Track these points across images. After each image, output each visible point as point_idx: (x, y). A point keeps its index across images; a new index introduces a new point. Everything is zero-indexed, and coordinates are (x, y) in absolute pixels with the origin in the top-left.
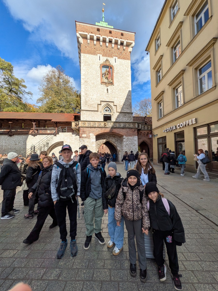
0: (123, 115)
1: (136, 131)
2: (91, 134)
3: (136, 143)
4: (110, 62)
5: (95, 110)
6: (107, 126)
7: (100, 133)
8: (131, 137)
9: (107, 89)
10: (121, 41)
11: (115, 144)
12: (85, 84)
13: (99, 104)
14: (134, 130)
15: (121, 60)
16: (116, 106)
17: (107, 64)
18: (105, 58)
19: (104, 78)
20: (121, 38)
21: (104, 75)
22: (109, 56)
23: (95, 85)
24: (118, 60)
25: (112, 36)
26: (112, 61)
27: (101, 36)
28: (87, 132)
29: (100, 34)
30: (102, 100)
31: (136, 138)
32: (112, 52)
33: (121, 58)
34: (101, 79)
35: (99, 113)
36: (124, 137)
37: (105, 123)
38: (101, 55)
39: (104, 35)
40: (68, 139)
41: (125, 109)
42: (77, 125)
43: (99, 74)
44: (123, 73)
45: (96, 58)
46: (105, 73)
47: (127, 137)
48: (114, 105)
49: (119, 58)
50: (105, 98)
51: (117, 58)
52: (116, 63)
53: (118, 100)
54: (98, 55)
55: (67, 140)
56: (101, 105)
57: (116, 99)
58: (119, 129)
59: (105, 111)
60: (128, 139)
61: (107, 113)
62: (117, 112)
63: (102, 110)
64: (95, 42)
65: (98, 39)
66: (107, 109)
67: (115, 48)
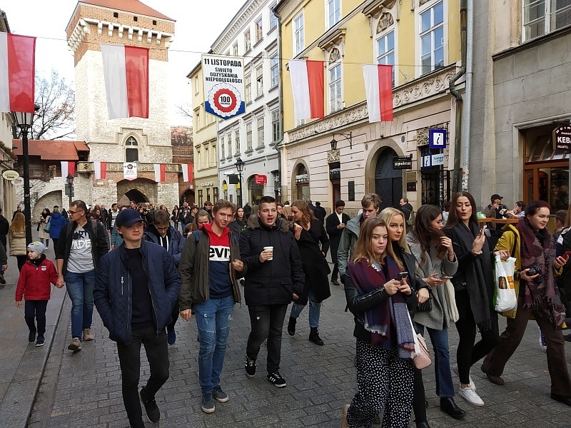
0: (157, 150)
1: (177, 176)
2: (110, 181)
3: (177, 193)
5: (113, 142)
7: (123, 179)
8: (168, 184)
10: (152, 33)
11: (145, 194)
13: (118, 134)
14: (173, 175)
16: (146, 136)
20: (153, 29)
25: (138, 26)
27: (121, 24)
29: (118, 22)
30: (125, 126)
31: (176, 185)
35: (119, 146)
36: (158, 185)
39: (126, 24)
41: (160, 141)
42: (87, 167)
47: (163, 185)
48: (143, 135)
53: (149, 126)
56: (122, 134)
57: (145, 124)
59: (128, 143)
60: (164, 187)
61: (132, 147)
62: (148, 145)
63: (124, 142)
64: (110, 33)
65: (116, 28)
66: (132, 141)
67: (144, 41)
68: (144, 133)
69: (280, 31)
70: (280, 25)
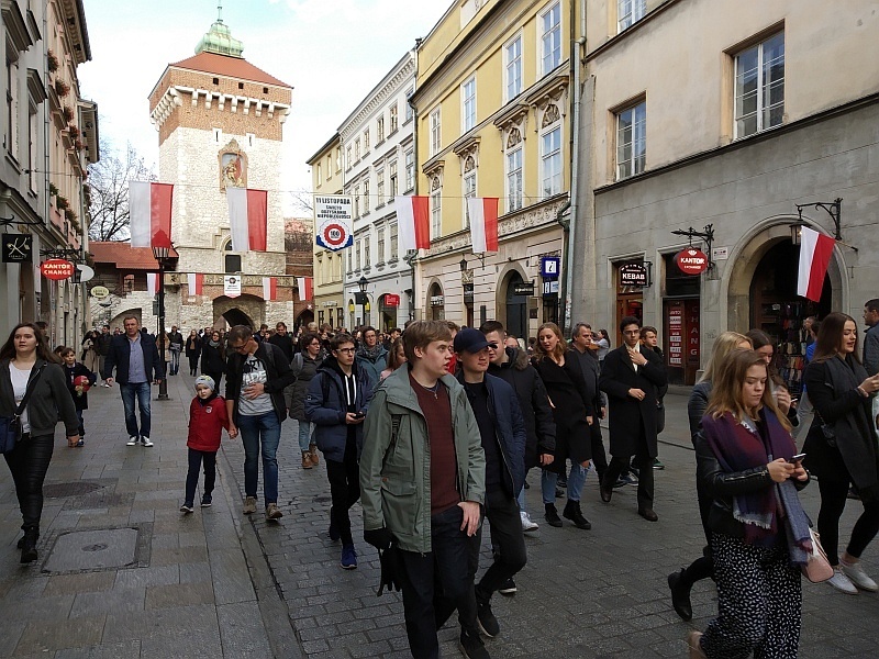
1: (291, 292)
2: (204, 297)
4: (239, 145)
5: (208, 247)
7: (221, 295)
8: (280, 303)
10: (262, 103)
13: (216, 236)
14: (286, 291)
15: (262, 140)
17: (234, 150)
18: (230, 137)
19: (227, 178)
20: (263, 98)
21: (225, 173)
22: (237, 133)
24: (256, 142)
25: (244, 95)
26: (243, 142)
27: (222, 93)
29: (218, 91)
30: (222, 227)
31: (290, 304)
32: (244, 124)
33: (263, 138)
34: (221, 182)
35: (216, 252)
36: (267, 303)
37: (230, 276)
38: (220, 131)
39: (228, 93)
43: (217, 172)
44: (266, 168)
45: (209, 136)
46: (229, 168)
47: (273, 303)
49: (258, 136)
51: (253, 136)
52: (252, 147)
54: (215, 130)
55: (150, 306)
56: (220, 236)
59: (228, 247)
61: (233, 253)
63: (222, 246)
64: (208, 105)
65: (216, 98)
67: (251, 115)
69: (417, 125)
70: (417, 118)
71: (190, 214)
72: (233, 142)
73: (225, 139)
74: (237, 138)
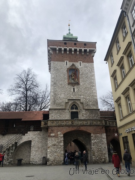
0: (90, 112)
1: (104, 129)
2: (59, 133)
3: (105, 141)
4: (76, 66)
5: (63, 108)
6: (75, 124)
7: (68, 131)
8: (98, 135)
9: (74, 89)
10: (84, 49)
11: (83, 142)
12: (54, 85)
13: (66, 103)
14: (101, 128)
15: (85, 63)
16: (82, 103)
17: (73, 67)
18: (71, 63)
19: (71, 79)
20: (84, 47)
21: (70, 77)
22: (74, 62)
23: (63, 85)
24: (83, 64)
25: (76, 47)
26: (78, 65)
27: (68, 47)
28: (55, 131)
29: (66, 47)
30: (69, 99)
31: (104, 135)
32: (77, 58)
33: (86, 62)
34: (68, 80)
35: (66, 111)
36: (92, 135)
37: (73, 121)
38: (68, 61)
39: (70, 47)
40: (37, 138)
41: (92, 106)
42: (46, 124)
43: (66, 77)
44: (87, 74)
45: (63, 64)
46: (72, 75)
47: (95, 135)
48: (80, 103)
49: (83, 62)
50: (72, 97)
51: (81, 62)
52: (81, 66)
53: (85, 97)
54: (65, 61)
55: (35, 139)
56: (68, 103)
57: (82, 96)
58: (86, 127)
59: (72, 108)
60: (95, 137)
61: (74, 110)
62: (84, 109)
63: (69, 107)
64: (63, 53)
65: (65, 49)
66: (74, 107)
67: (80, 55)
68: (82, 102)
71: (55, 94)
72: (73, 65)
73: (69, 64)
74: (75, 63)
